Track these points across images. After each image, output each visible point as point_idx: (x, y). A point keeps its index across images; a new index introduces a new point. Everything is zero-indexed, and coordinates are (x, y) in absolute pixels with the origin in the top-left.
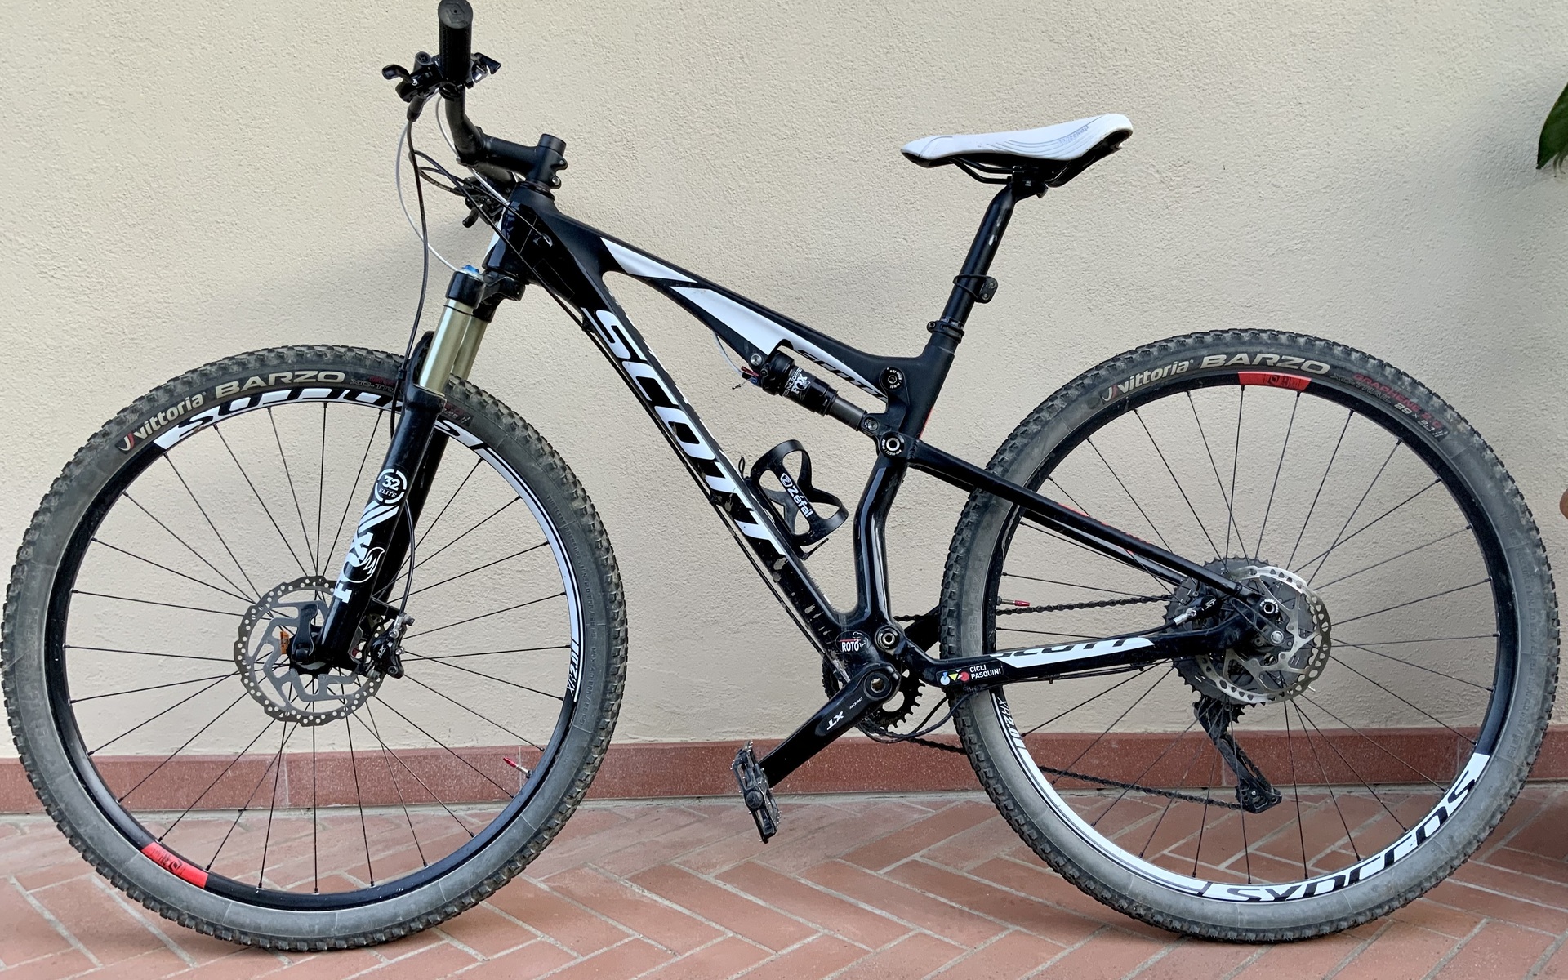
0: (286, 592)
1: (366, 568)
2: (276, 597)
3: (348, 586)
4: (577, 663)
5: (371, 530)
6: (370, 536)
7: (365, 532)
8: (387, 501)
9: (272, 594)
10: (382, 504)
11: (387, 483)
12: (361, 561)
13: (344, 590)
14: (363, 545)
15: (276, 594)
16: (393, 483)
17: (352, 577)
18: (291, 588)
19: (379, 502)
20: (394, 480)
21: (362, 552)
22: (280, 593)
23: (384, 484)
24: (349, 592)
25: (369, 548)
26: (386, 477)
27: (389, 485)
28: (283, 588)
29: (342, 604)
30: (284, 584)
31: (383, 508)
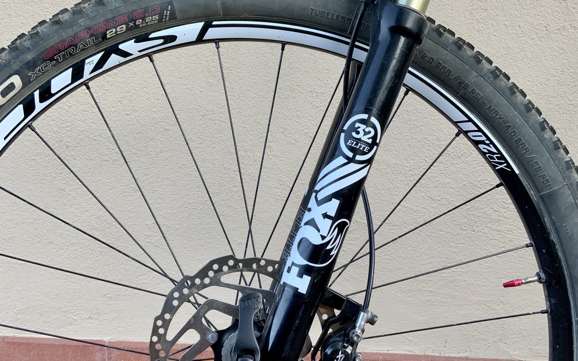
0: (166, 324)
1: (329, 247)
2: (162, 338)
3: (305, 270)
4: (484, 138)
5: (336, 195)
6: (335, 204)
7: (328, 199)
8: (359, 158)
9: (155, 339)
10: (350, 160)
11: (358, 133)
12: (323, 237)
13: (300, 275)
14: (326, 216)
15: (159, 336)
16: (366, 133)
17: (311, 259)
18: (167, 316)
19: (347, 157)
20: (367, 130)
21: (325, 225)
22: (161, 331)
23: (354, 134)
24: (307, 279)
25: (334, 219)
26: (357, 125)
27: (361, 136)
28: (159, 323)
29: (296, 294)
30: (157, 319)
31: (353, 167)
